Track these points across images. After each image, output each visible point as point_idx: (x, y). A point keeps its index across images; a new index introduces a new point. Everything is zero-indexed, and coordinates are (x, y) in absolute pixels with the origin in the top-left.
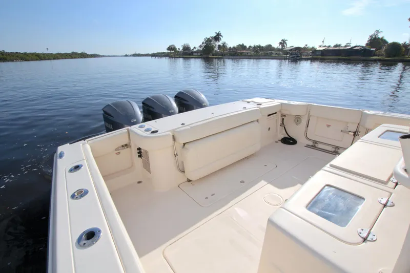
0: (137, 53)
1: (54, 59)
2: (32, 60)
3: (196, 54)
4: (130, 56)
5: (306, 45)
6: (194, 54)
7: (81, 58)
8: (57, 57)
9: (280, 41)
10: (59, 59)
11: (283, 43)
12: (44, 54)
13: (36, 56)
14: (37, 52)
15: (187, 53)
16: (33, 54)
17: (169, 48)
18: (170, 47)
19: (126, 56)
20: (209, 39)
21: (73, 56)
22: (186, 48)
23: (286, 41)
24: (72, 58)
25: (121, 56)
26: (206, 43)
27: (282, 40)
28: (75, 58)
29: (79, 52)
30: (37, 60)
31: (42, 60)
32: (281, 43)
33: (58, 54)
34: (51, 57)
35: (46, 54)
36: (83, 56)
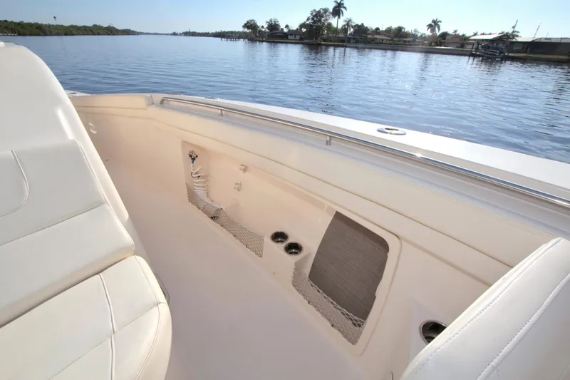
0: (192, 31)
1: (66, 35)
2: (31, 34)
3: (292, 37)
4: (181, 34)
5: (456, 31)
6: (290, 37)
7: (109, 35)
8: (71, 32)
9: (430, 22)
10: (73, 35)
11: (434, 25)
12: (49, 26)
13: (37, 28)
14: (40, 23)
15: (275, 35)
17: (247, 25)
18: (248, 22)
19: (175, 34)
20: (319, 12)
21: (95, 31)
22: (273, 27)
23: (439, 23)
24: (93, 34)
25: (167, 34)
26: (313, 19)
27: (434, 21)
28: (98, 34)
29: (105, 25)
31: (46, 35)
32: (430, 26)
33: (72, 27)
34: (60, 32)
35: (53, 25)
36: (111, 31)
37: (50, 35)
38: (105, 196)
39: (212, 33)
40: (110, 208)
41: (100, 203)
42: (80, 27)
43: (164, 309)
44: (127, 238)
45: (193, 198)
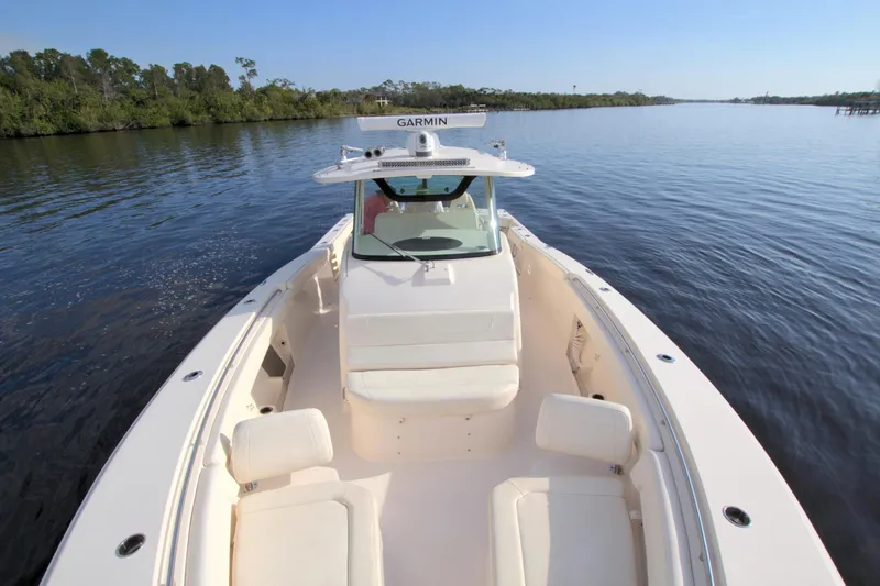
2: (542, 109)
4: (747, 101)
13: (552, 100)
16: (546, 96)
19: (736, 101)
21: (616, 101)
24: (613, 105)
25: (722, 102)
28: (618, 105)
30: (549, 108)
31: (558, 108)
33: (590, 96)
34: (574, 104)
37: (564, 108)
38: (515, 336)
39: (814, 98)
40: (515, 341)
41: (511, 339)
42: (599, 96)
43: (517, 386)
44: (516, 357)
45: (569, 354)
